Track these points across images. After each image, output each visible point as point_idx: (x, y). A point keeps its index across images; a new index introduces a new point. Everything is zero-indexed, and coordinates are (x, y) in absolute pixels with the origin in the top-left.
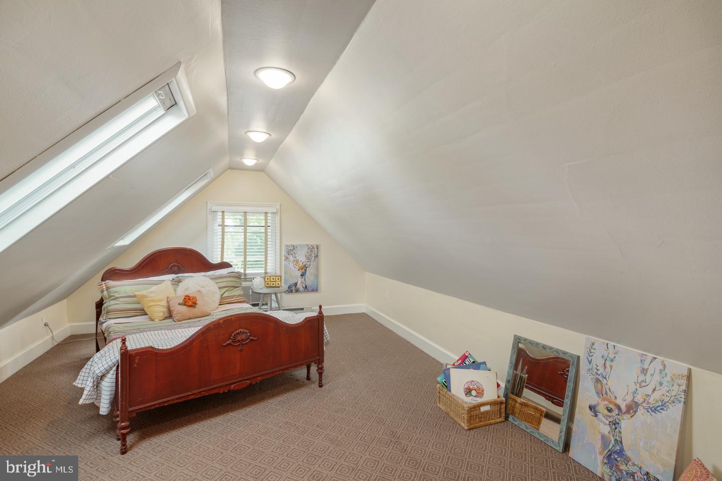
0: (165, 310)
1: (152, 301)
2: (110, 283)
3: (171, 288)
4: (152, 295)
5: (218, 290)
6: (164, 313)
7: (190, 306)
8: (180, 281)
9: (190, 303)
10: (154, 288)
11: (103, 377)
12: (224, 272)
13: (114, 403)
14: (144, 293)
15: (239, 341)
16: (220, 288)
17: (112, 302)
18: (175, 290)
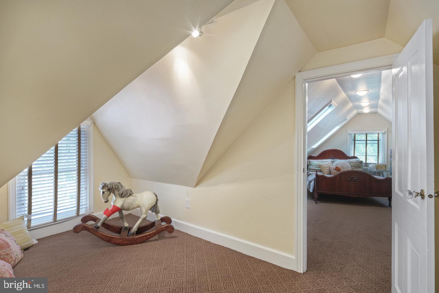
0: (328, 171)
1: (324, 167)
2: (310, 160)
3: (331, 164)
4: (324, 165)
5: (350, 167)
6: (328, 172)
7: (338, 171)
8: (334, 162)
9: (338, 170)
10: (324, 163)
11: (311, 182)
12: (354, 160)
13: (314, 190)
14: (321, 164)
15: (353, 180)
16: (351, 166)
17: (311, 166)
18: (332, 165)
